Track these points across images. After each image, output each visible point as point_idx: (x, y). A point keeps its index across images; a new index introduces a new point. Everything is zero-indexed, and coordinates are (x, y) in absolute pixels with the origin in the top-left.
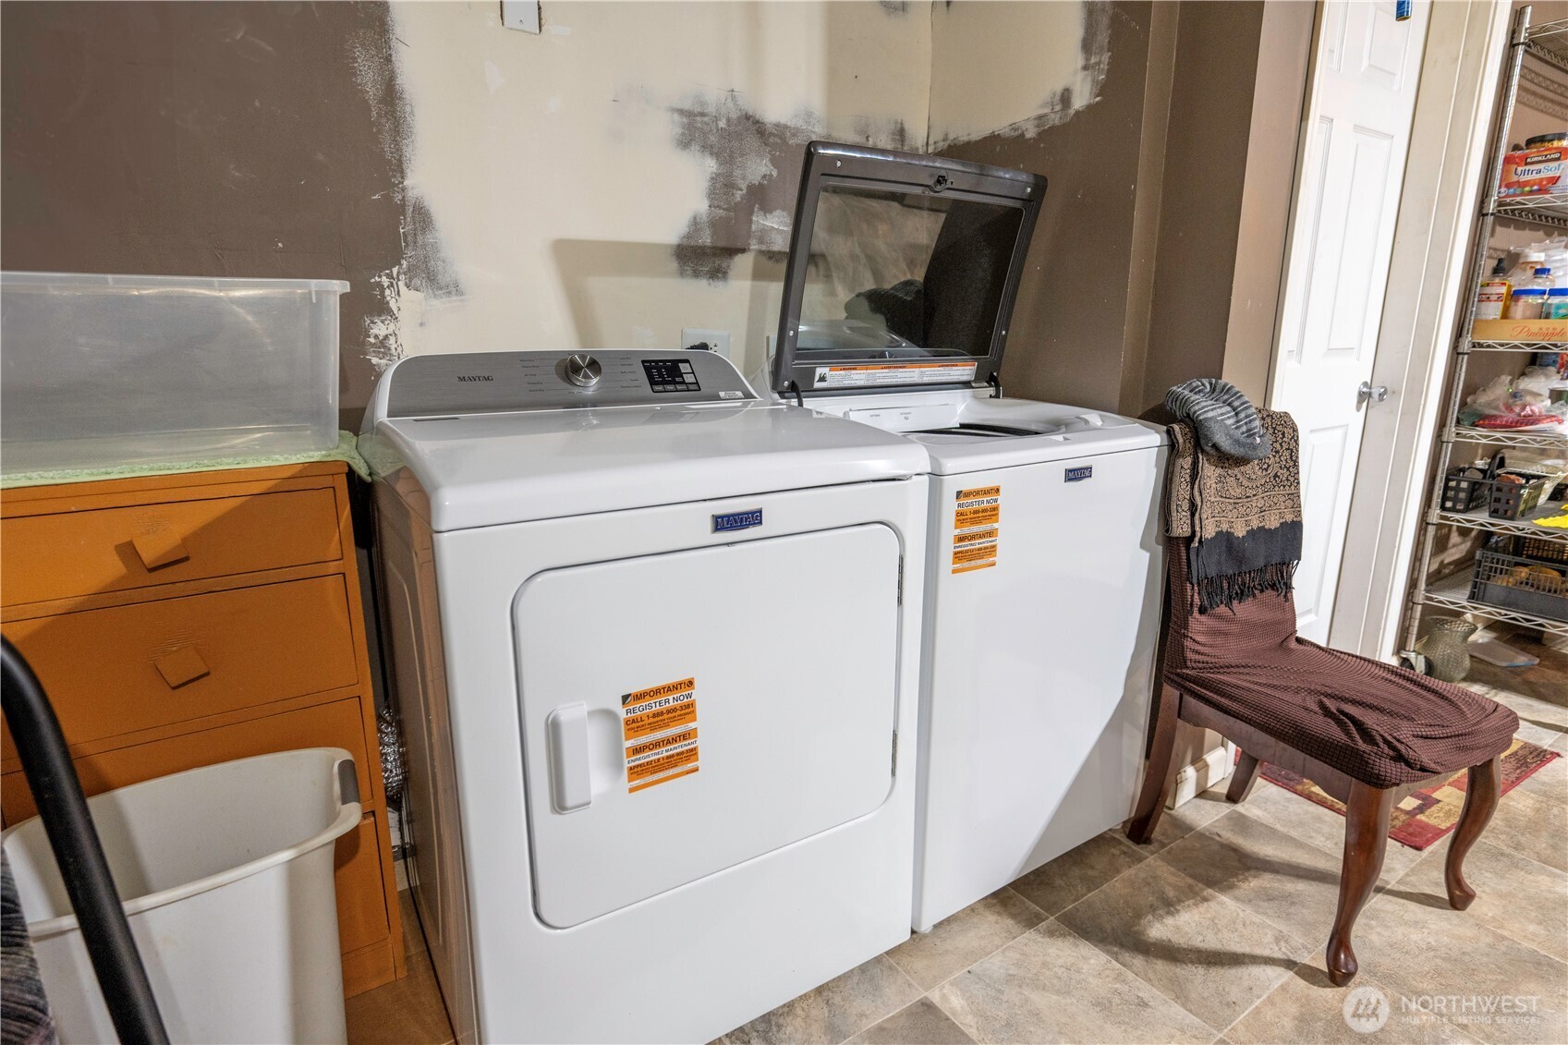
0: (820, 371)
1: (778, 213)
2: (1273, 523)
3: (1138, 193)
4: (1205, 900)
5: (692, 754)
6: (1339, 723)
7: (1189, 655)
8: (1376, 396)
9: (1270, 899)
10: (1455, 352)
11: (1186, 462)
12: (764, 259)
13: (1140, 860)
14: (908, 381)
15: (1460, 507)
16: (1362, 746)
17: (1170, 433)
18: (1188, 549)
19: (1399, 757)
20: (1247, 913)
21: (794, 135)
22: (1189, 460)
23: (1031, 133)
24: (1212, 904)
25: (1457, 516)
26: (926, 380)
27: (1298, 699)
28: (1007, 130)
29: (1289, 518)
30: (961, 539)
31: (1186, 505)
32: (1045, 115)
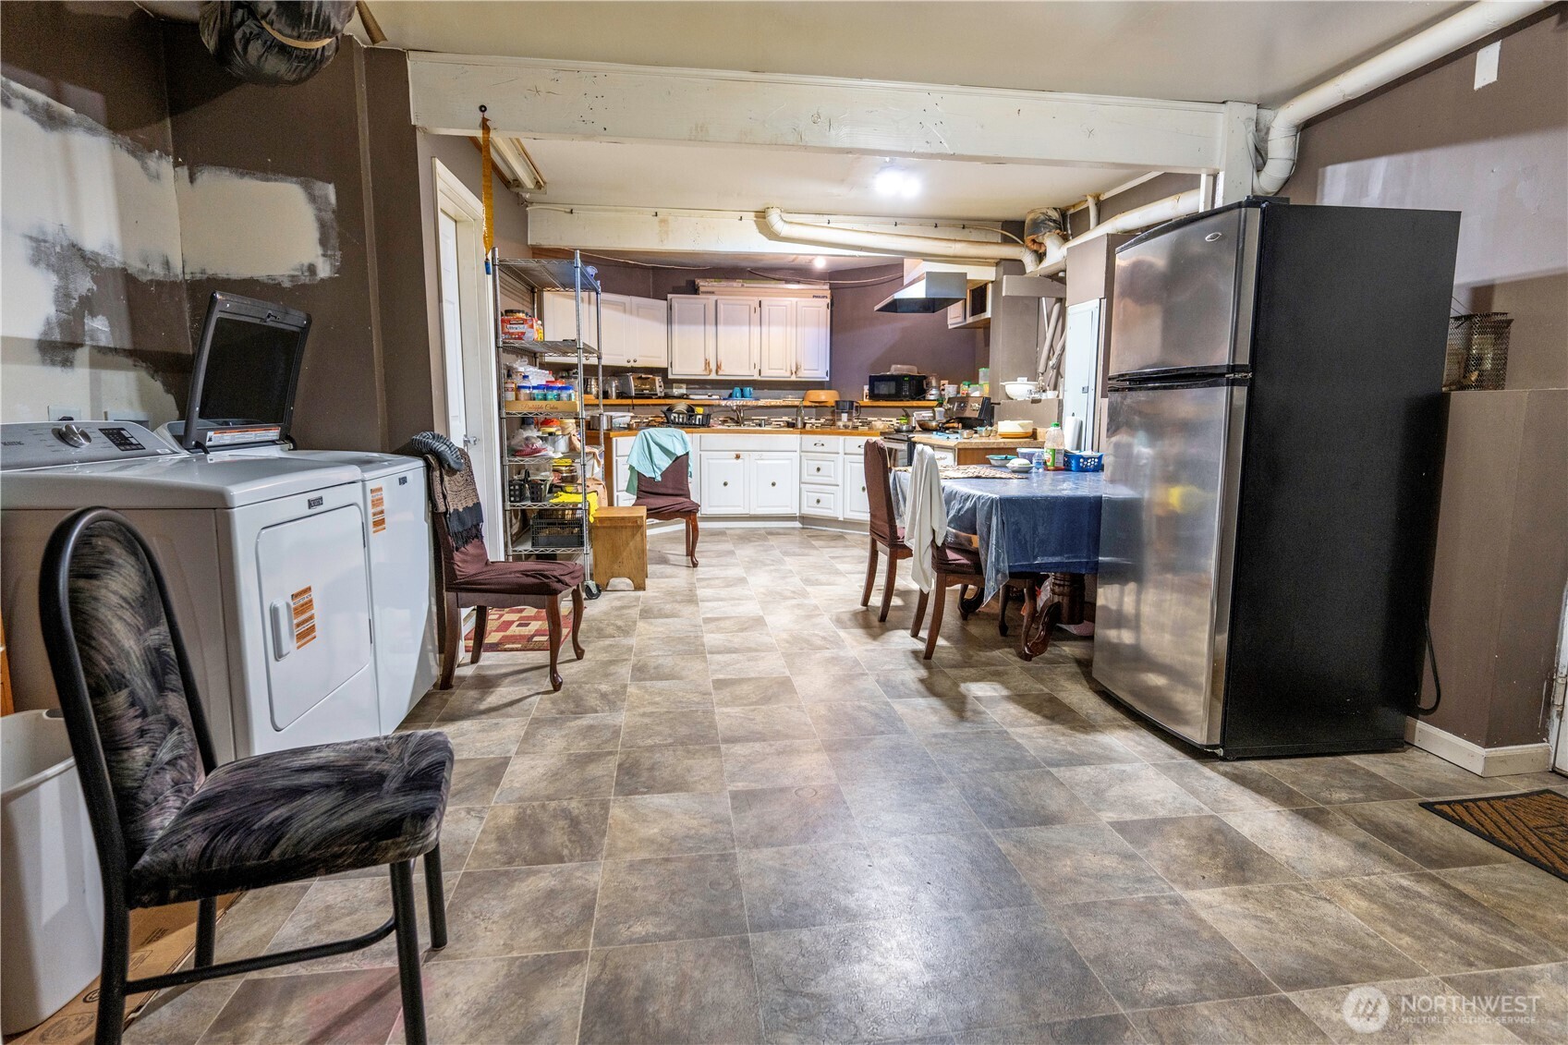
0: (210, 434)
1: (100, 317)
2: (471, 505)
3: (374, 331)
4: (492, 692)
5: (312, 629)
6: (534, 577)
7: (458, 573)
8: (472, 442)
9: (517, 682)
10: (501, 418)
11: (437, 473)
12: (95, 351)
13: (454, 693)
14: (249, 440)
15: (518, 499)
16: (546, 581)
17: (426, 460)
18: (445, 518)
19: (559, 581)
20: (511, 689)
21: (104, 260)
22: (438, 472)
23: (287, 284)
24: (497, 692)
25: (518, 504)
26: (258, 439)
27: (513, 575)
28: (265, 278)
29: (475, 501)
30: (374, 515)
31: (441, 496)
32: (297, 276)
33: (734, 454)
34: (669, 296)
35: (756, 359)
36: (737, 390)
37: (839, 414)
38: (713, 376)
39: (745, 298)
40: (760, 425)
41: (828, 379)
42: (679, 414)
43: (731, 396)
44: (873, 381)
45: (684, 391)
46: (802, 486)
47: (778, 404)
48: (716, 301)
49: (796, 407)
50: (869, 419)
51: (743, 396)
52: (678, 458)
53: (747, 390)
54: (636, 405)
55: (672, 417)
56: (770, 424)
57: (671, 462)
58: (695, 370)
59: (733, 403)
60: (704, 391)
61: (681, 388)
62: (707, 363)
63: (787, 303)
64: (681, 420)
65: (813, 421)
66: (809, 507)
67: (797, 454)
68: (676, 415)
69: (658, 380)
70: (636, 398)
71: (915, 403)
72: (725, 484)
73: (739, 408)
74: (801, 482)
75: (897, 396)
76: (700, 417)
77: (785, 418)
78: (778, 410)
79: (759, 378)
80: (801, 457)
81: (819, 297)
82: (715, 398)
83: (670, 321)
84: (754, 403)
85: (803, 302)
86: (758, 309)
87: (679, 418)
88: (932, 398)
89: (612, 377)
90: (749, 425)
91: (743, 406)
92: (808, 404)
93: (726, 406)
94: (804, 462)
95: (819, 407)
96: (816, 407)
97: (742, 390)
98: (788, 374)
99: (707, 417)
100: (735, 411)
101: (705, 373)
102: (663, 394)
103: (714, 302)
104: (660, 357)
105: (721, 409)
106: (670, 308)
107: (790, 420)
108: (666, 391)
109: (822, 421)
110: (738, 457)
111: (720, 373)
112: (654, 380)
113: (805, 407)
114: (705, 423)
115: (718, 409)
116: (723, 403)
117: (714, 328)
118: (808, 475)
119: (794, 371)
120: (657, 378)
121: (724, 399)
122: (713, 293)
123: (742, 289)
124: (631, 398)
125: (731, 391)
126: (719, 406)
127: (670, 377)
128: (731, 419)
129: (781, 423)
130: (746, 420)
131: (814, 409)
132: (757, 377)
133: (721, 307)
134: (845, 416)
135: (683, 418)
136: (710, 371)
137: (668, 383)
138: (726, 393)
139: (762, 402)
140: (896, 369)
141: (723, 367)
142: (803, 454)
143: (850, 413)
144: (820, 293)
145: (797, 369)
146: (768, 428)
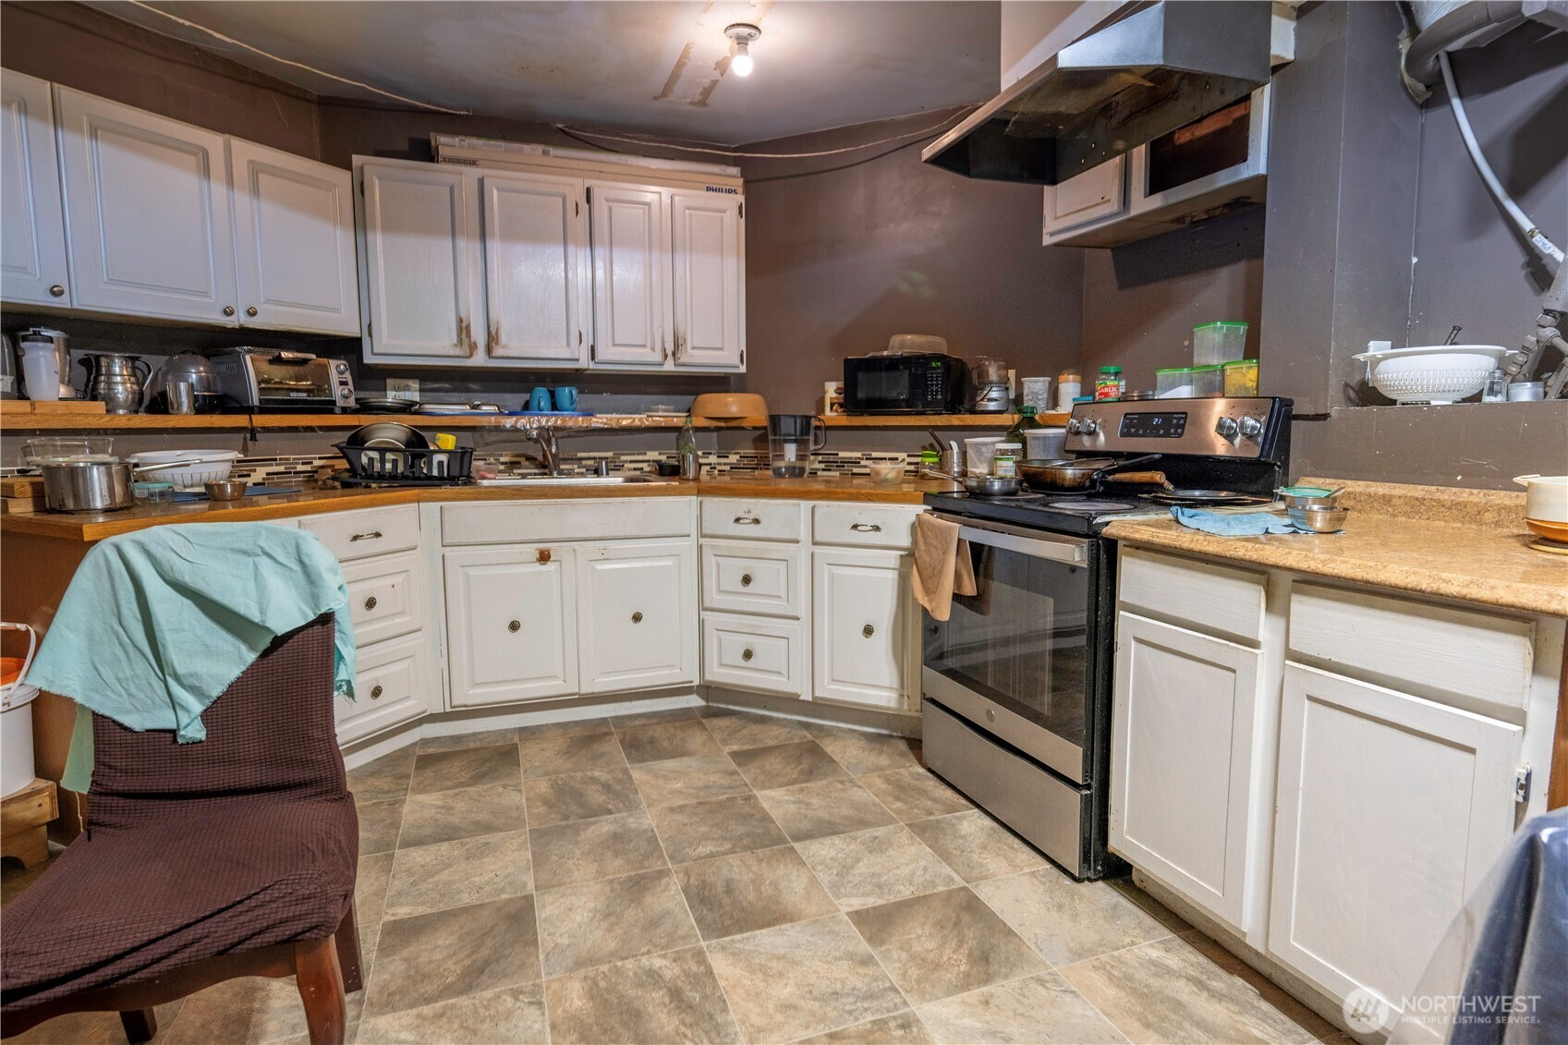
33: (533, 551)
34: (357, 160)
35: (582, 321)
36: (541, 394)
37: (779, 445)
38: (479, 360)
39: (551, 178)
40: (597, 472)
41: (743, 369)
42: (383, 451)
43: (526, 407)
44: (855, 371)
45: (414, 396)
46: (707, 616)
47: (637, 423)
48: (481, 182)
49: (677, 429)
50: (842, 454)
51: (554, 407)
52: (279, 641)
53: (565, 393)
54: (266, 430)
55: (364, 460)
56: (618, 468)
57: (251, 657)
58: (437, 345)
59: (530, 423)
60: (462, 397)
61: (407, 388)
62: (463, 329)
63: (649, 197)
64: (389, 466)
65: (713, 459)
66: (722, 665)
67: (691, 543)
68: (375, 455)
69: (337, 370)
70: (265, 409)
71: (955, 420)
72: (514, 626)
73: (546, 434)
74: (703, 608)
75: (915, 403)
76: (444, 458)
77: (653, 455)
78: (637, 436)
79: (592, 366)
80: (700, 548)
81: (720, 190)
82: (488, 411)
83: (360, 223)
84: (581, 422)
85: (684, 197)
86: (584, 207)
87: (383, 461)
88: (992, 406)
89: (188, 357)
90: (570, 474)
91: (556, 429)
92: (700, 422)
93: (515, 429)
94: (710, 562)
95: (727, 429)
96: (718, 429)
97: (552, 394)
98: (657, 357)
99: (462, 456)
100: (536, 441)
101: (458, 352)
102: (351, 403)
103: (475, 184)
104: (336, 310)
105: (503, 436)
106: (360, 189)
107: (663, 458)
108: (362, 395)
109: (733, 459)
110: (544, 557)
111: (498, 351)
112: (325, 368)
113: (697, 429)
114: (459, 476)
115: (494, 437)
116: (509, 422)
117: (477, 246)
118: (720, 591)
119: (670, 349)
120: (333, 363)
121: (511, 414)
122: (473, 163)
123: (545, 160)
124: (250, 410)
125: (527, 396)
126: (498, 429)
127: (369, 359)
128: (530, 459)
129: (644, 466)
130: (565, 460)
131: (715, 434)
132: (584, 363)
133: (494, 196)
134: (791, 451)
135: (395, 462)
136: (473, 347)
137: (370, 376)
138: (516, 400)
139: (599, 421)
140: (904, 343)
141: (503, 338)
142: (704, 541)
143: (802, 443)
144: (721, 182)
145: (677, 345)
146: (615, 480)
